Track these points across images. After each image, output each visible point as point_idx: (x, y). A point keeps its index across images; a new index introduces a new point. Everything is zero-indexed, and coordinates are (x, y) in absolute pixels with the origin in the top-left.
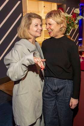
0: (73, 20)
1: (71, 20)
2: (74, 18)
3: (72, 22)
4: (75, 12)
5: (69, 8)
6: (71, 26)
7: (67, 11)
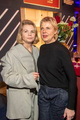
0: (69, 28)
1: (68, 28)
2: (70, 26)
3: (68, 29)
4: (71, 20)
5: (64, 16)
6: (67, 33)
7: (62, 19)
